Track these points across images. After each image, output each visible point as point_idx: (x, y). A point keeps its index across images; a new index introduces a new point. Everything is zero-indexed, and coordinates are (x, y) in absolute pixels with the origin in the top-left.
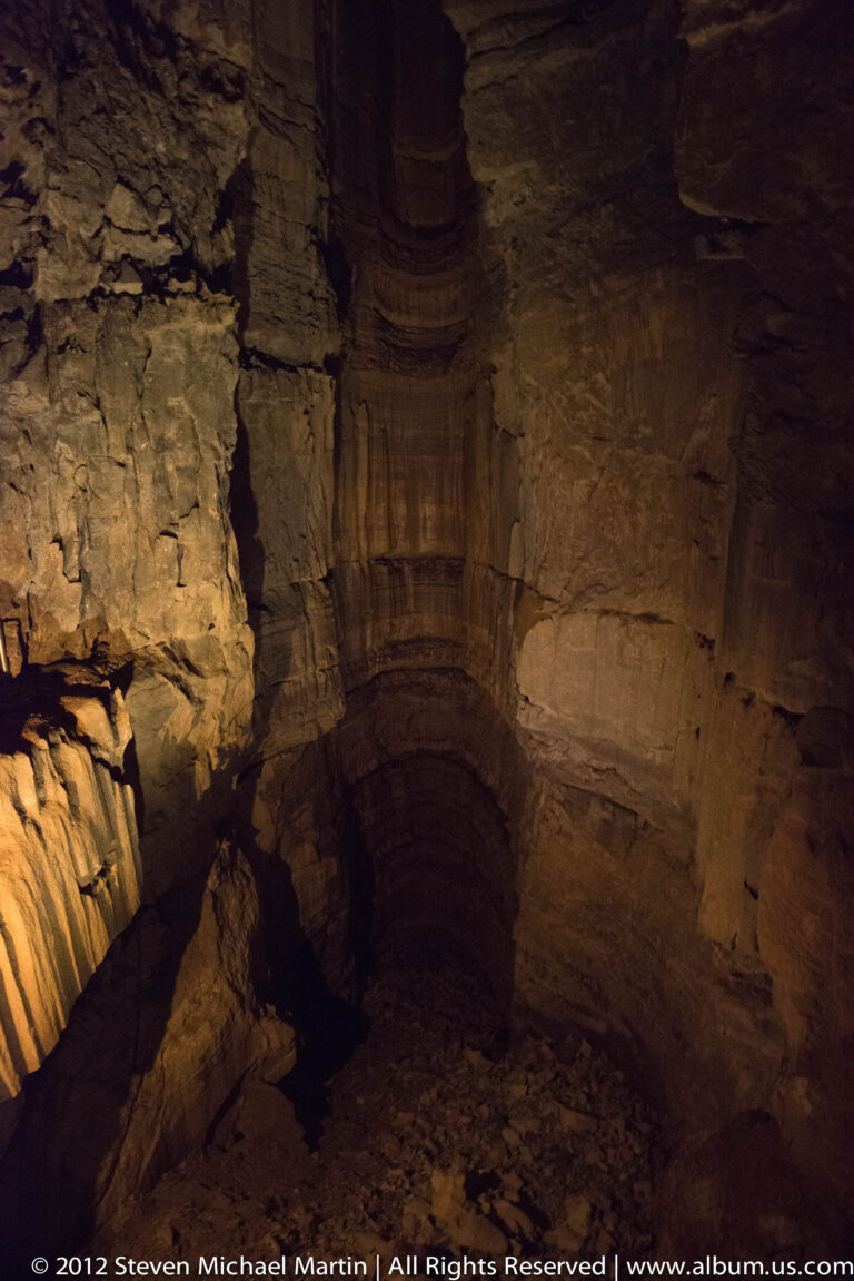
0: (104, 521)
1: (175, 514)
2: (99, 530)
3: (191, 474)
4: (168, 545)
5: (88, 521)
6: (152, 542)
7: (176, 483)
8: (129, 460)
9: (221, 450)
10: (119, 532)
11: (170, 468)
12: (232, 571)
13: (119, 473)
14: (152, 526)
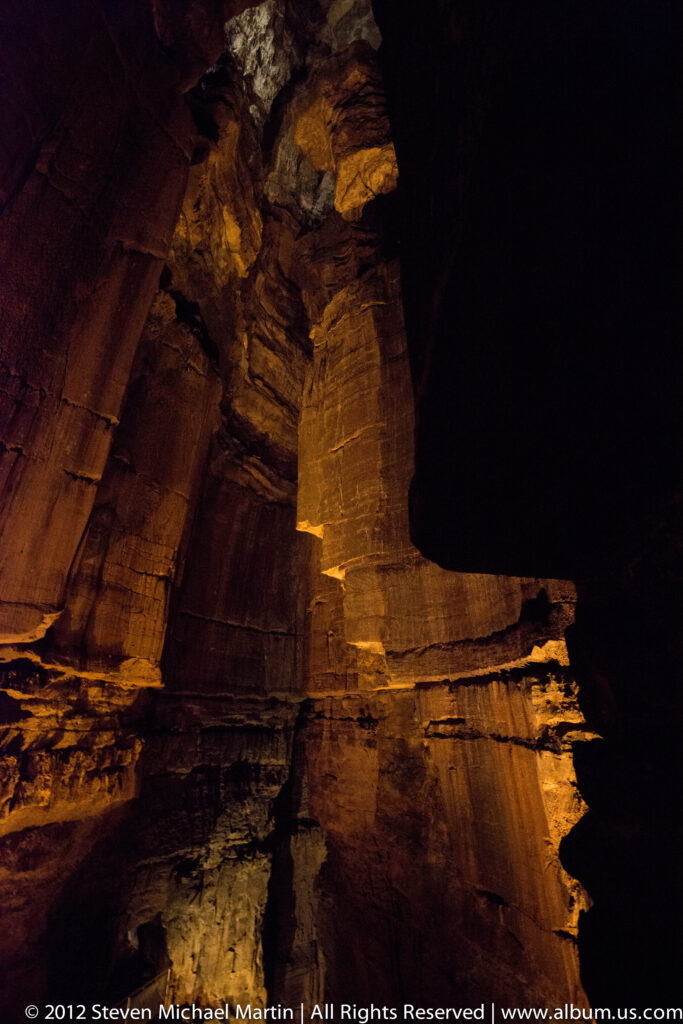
0: (210, 946)
1: (236, 939)
2: (207, 949)
3: (244, 921)
4: (231, 954)
5: (204, 947)
6: (225, 952)
7: (238, 926)
8: (222, 922)
9: (259, 908)
10: (213, 950)
11: (237, 920)
12: (258, 961)
13: (217, 927)
14: (226, 946)
